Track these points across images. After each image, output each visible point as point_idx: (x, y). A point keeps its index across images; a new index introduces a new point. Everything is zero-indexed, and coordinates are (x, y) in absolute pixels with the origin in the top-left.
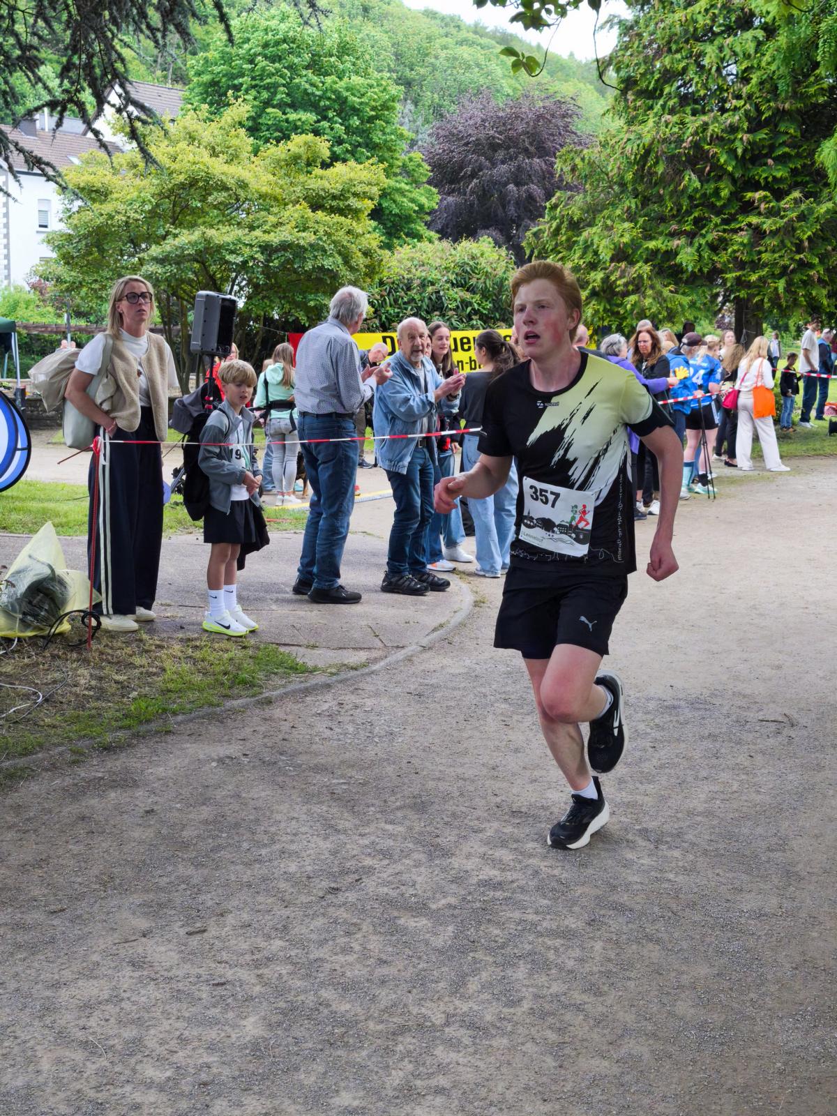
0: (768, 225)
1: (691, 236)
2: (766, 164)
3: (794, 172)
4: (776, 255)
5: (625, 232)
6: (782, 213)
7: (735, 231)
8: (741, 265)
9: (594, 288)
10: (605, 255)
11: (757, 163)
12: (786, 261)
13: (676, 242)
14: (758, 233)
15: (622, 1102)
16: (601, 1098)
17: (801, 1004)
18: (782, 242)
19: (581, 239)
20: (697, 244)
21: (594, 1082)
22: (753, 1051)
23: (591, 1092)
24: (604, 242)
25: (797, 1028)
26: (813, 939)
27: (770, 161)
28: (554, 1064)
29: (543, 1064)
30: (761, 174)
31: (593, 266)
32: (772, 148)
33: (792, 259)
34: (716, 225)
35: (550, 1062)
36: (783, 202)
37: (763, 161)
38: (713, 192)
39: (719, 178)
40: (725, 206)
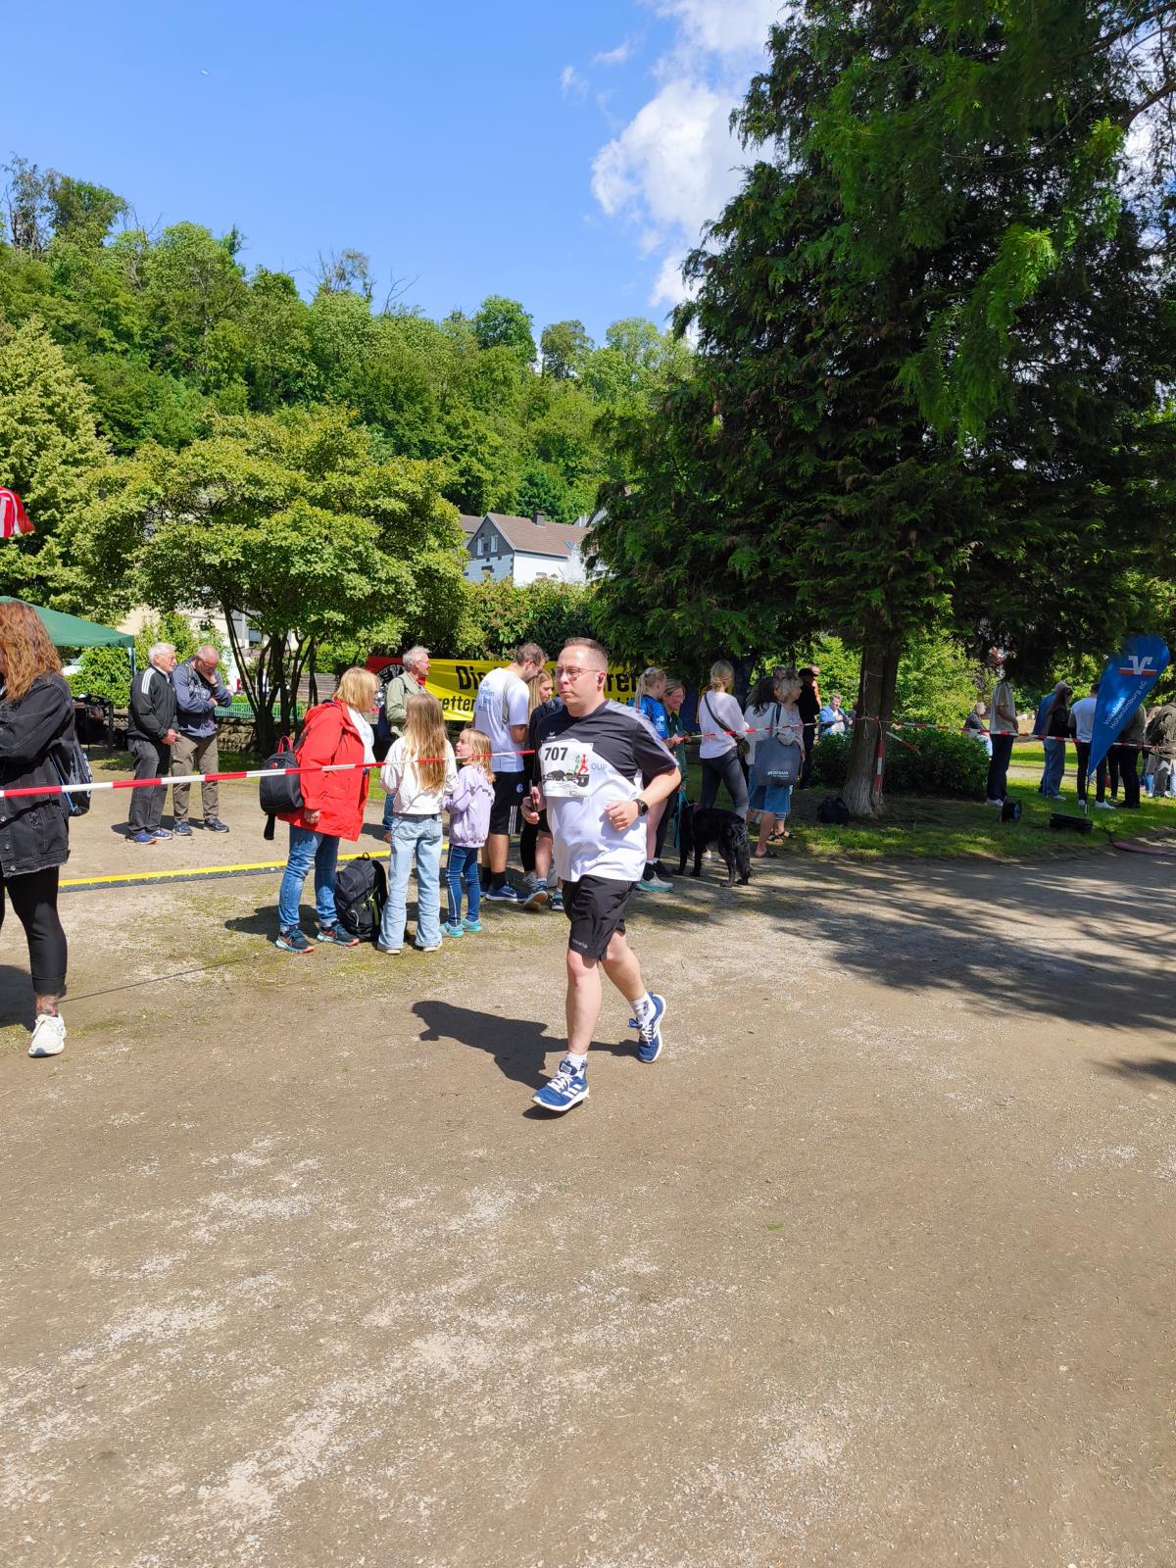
1: (757, 531)
2: (866, 426)
3: (908, 433)
4: (866, 553)
5: (660, 521)
13: (733, 539)
24: (634, 536)
27: (870, 420)
30: (858, 438)
33: (892, 558)
34: (787, 516)
37: (862, 420)
38: (789, 470)
39: (799, 450)
40: (806, 489)
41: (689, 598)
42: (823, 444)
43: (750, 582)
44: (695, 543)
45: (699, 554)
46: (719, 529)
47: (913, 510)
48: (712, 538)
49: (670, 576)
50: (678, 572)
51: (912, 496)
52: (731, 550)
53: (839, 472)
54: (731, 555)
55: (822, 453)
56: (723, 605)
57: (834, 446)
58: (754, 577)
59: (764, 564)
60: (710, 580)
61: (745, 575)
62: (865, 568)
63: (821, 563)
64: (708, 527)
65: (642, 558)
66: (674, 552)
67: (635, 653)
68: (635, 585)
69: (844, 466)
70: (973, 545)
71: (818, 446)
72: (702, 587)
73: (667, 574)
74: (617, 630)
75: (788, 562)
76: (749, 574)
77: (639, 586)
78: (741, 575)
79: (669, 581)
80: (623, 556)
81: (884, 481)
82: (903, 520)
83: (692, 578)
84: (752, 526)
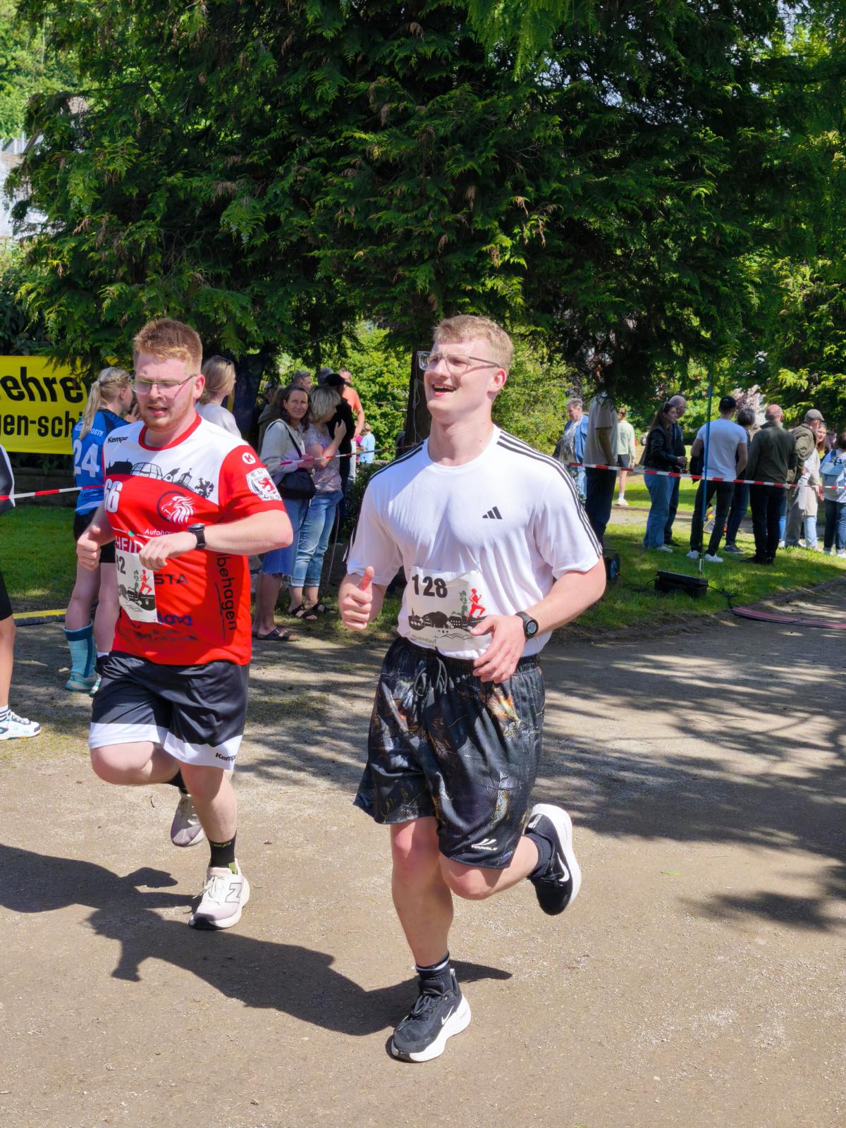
2: (407, 32)
13: (225, 187)
27: (414, 26)
37: (403, 27)
38: (305, 90)
39: (316, 64)
40: (329, 119)
41: (167, 268)
42: (350, 56)
43: (253, 249)
44: (172, 190)
45: (179, 206)
46: (208, 170)
47: (471, 157)
48: (196, 183)
49: (137, 236)
50: (149, 231)
51: (469, 138)
52: (225, 201)
53: (371, 99)
54: (225, 208)
55: (349, 70)
56: (216, 280)
57: (365, 60)
58: (258, 242)
59: (273, 224)
60: (197, 244)
61: (245, 239)
62: (408, 234)
63: (350, 225)
64: (191, 167)
65: (95, 207)
66: (143, 201)
67: (87, 347)
68: (85, 247)
69: (378, 91)
70: (551, 208)
71: (344, 59)
72: (184, 253)
73: (131, 234)
74: (59, 313)
75: (304, 223)
76: (251, 238)
77: (92, 249)
78: (239, 238)
79: (136, 243)
80: (67, 203)
81: (432, 115)
82: (457, 171)
83: (169, 239)
84: (252, 168)
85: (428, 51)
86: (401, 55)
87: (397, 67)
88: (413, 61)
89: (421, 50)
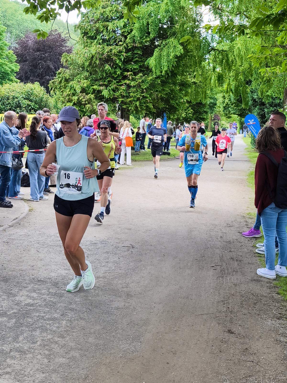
0: (133, 84)
1: (107, 86)
2: (131, 64)
3: (140, 66)
4: (135, 94)
5: (85, 83)
6: (136, 80)
7: (121, 85)
8: (123, 97)
9: (75, 102)
10: (78, 91)
11: (128, 63)
12: (139, 96)
13: (101, 88)
14: (129, 86)
15: (69, 371)
16: (62, 371)
17: (129, 336)
18: (137, 89)
19: (70, 85)
20: (108, 89)
21: (60, 366)
22: (113, 351)
23: (59, 369)
24: (78, 86)
25: (127, 343)
26: (134, 315)
27: (132, 63)
28: (47, 361)
29: (43, 361)
30: (129, 67)
31: (74, 95)
32: (133, 59)
33: (140, 95)
34: (114, 83)
35: (46, 361)
36: (137, 77)
37: (130, 63)
38: (114, 72)
39: (116, 68)
44: (93, 89)
55: (121, 69)
57: (124, 68)
85: (135, 67)
86: (131, 67)
87: (130, 69)
88: (133, 69)
89: (134, 67)
